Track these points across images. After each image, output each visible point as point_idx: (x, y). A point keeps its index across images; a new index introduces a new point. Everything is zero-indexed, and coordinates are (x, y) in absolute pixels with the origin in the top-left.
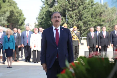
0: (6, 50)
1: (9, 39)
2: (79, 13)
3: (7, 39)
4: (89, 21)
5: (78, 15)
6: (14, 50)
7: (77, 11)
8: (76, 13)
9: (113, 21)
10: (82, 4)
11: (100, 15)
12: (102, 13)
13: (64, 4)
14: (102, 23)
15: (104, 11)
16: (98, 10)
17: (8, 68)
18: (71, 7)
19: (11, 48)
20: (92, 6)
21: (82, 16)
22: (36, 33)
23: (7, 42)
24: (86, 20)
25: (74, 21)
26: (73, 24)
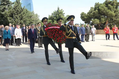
0: (5, 39)
1: (7, 32)
2: (21, 16)
3: (6, 32)
4: (26, 20)
5: (21, 17)
6: (11, 39)
7: (20, 15)
8: (20, 16)
9: (37, 20)
10: (22, 11)
11: (31, 17)
12: (31, 16)
13: (12, 10)
14: (33, 22)
15: (33, 15)
16: (30, 15)
17: (6, 50)
18: (16, 13)
19: (9, 38)
20: (27, 12)
21: (22, 17)
22: (18, 28)
23: (6, 34)
24: (25, 19)
25: (19, 20)
26: (18, 22)
